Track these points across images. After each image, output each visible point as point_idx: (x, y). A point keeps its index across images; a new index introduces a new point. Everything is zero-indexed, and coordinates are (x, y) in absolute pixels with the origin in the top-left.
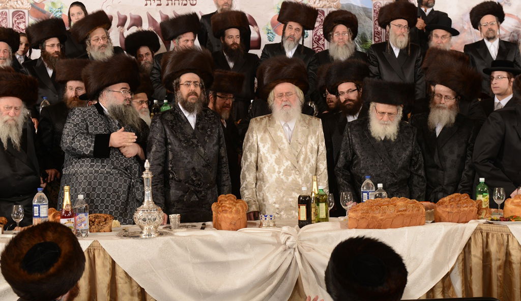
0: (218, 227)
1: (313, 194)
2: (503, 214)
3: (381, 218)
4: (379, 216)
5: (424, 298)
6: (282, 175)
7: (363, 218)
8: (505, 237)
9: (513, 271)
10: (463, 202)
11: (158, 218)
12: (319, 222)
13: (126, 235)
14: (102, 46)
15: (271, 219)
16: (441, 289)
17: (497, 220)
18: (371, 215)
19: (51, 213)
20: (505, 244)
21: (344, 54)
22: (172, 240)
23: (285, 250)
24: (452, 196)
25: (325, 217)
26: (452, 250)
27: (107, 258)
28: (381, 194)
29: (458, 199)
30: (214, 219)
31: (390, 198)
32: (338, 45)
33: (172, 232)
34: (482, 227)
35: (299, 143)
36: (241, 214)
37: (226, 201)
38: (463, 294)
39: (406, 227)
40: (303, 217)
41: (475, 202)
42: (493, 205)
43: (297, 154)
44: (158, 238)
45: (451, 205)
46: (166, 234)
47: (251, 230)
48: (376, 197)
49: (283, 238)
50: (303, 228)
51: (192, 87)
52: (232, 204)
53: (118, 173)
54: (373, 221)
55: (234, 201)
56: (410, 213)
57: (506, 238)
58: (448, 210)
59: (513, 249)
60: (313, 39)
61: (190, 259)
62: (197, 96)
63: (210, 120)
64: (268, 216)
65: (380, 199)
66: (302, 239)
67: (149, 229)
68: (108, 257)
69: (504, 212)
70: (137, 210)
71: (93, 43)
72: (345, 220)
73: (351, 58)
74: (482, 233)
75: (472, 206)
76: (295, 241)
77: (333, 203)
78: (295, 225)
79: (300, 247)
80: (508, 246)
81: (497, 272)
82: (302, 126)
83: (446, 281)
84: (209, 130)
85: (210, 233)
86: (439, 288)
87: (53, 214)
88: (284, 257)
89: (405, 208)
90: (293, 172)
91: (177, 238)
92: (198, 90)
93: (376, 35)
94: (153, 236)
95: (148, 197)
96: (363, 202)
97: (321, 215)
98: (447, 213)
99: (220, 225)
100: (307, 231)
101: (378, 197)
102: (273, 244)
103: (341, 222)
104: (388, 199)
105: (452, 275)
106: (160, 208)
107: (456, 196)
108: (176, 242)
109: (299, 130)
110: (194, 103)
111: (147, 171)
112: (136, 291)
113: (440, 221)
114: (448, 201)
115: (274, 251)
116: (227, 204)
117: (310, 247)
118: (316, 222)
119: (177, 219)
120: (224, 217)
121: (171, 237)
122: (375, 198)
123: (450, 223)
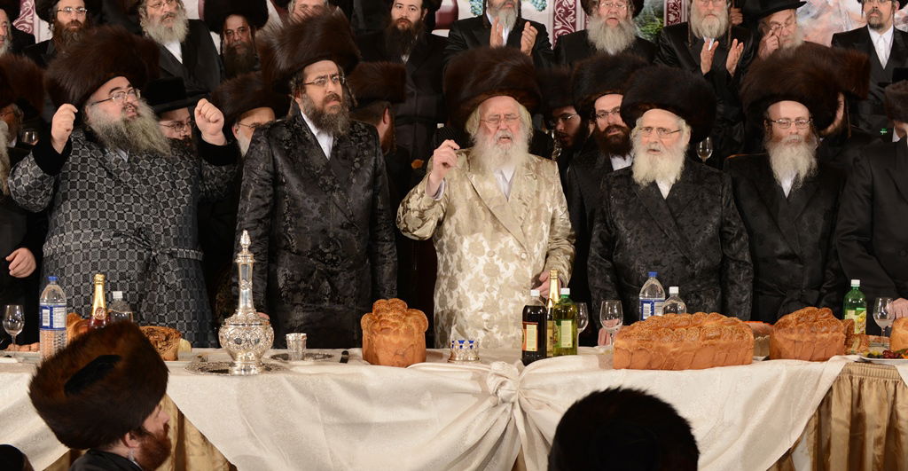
0: (372, 359)
1: (550, 302)
2: (888, 344)
3: (674, 350)
4: (669, 345)
6: (498, 259)
7: (641, 349)
8: (891, 387)
9: (901, 446)
10: (820, 323)
11: (263, 339)
12: (559, 355)
13: (205, 368)
14: (167, 16)
15: (471, 347)
17: (878, 357)
18: (655, 345)
19: (71, 322)
20: (891, 398)
21: (615, 42)
22: (289, 380)
23: (496, 405)
25: (571, 346)
26: (797, 409)
28: (675, 306)
29: (812, 317)
30: (365, 344)
31: (692, 314)
32: (606, 24)
33: (288, 366)
34: (851, 368)
35: (524, 203)
36: (416, 336)
37: (388, 311)
41: (842, 324)
42: (872, 328)
43: (520, 222)
44: (261, 376)
45: (801, 328)
46: (278, 368)
47: (433, 366)
48: (666, 311)
49: (492, 383)
50: (531, 366)
51: (330, 86)
52: (400, 318)
53: (125, 242)
54: (659, 355)
55: (403, 312)
56: (726, 342)
57: (893, 388)
58: (794, 337)
59: (903, 408)
60: (555, 14)
61: (319, 416)
63: (361, 141)
64: (467, 342)
65: (672, 315)
66: (528, 385)
67: (247, 359)
68: (172, 407)
69: (891, 341)
71: (151, 11)
72: (607, 352)
73: (628, 50)
74: (851, 379)
75: (837, 331)
76: (514, 389)
77: (585, 319)
78: (515, 359)
79: (523, 401)
80: (894, 402)
81: (874, 448)
83: (785, 464)
84: (357, 159)
85: (359, 371)
87: (74, 323)
88: (494, 418)
89: (718, 333)
91: (296, 376)
92: (339, 90)
93: (670, 10)
94: (252, 371)
95: (246, 300)
97: (563, 343)
98: (791, 343)
99: (376, 357)
100: (536, 371)
101: (669, 312)
102: (474, 394)
103: (600, 356)
104: (689, 316)
105: (797, 455)
107: (808, 312)
108: (296, 385)
110: (337, 116)
111: (245, 251)
112: (222, 469)
113: (779, 357)
114: (794, 322)
115: (476, 406)
116: (390, 317)
117: (542, 401)
118: (555, 356)
119: (301, 343)
120: (384, 341)
121: (287, 375)
122: (664, 314)
123: (797, 361)
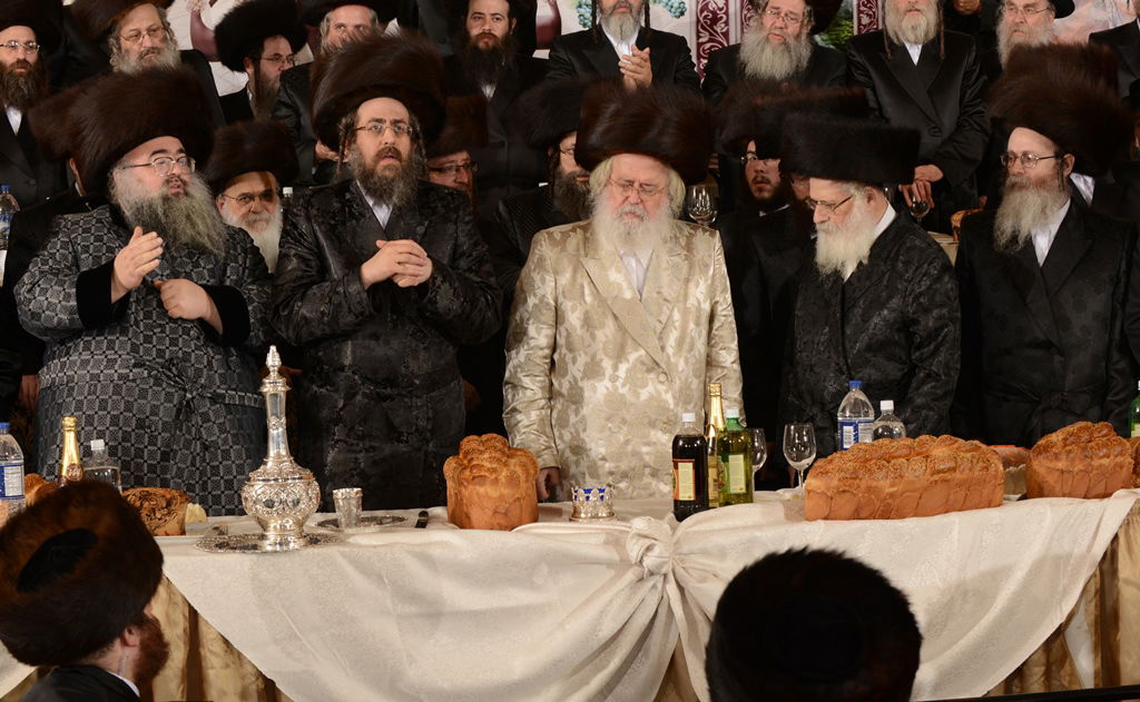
0: (460, 521)
1: (712, 430)
3: (892, 490)
4: (885, 485)
5: (1000, 693)
6: (623, 385)
7: (844, 491)
10: (1097, 444)
11: (305, 500)
12: (727, 503)
13: (224, 544)
14: (149, 50)
15: (602, 497)
16: (1043, 668)
18: (863, 484)
19: (32, 486)
22: (344, 555)
23: (641, 579)
24: (1069, 428)
25: (744, 491)
26: (1069, 569)
27: (175, 603)
29: (1085, 436)
31: (914, 438)
33: (341, 536)
35: (665, 300)
36: (523, 485)
37: (481, 452)
38: (1095, 678)
39: (954, 514)
40: (687, 493)
41: (1128, 444)
43: (659, 327)
44: (305, 552)
45: (1070, 451)
46: (327, 539)
47: (543, 527)
48: (877, 436)
49: (634, 549)
50: (688, 521)
51: (388, 136)
52: (499, 460)
53: (149, 376)
54: (871, 499)
55: (504, 453)
56: (964, 476)
58: (1060, 465)
60: (698, 21)
61: (390, 606)
62: (400, 160)
64: (595, 491)
65: (887, 441)
66: (685, 549)
67: (283, 528)
68: (180, 600)
70: (249, 479)
71: (126, 44)
72: (796, 496)
75: (1121, 454)
76: (667, 554)
77: (762, 452)
78: (666, 513)
79: (680, 571)
82: (671, 252)
83: (1056, 648)
85: (443, 539)
86: (1036, 666)
87: (36, 488)
88: (639, 596)
89: (952, 464)
90: (652, 376)
91: (355, 550)
92: (404, 144)
93: (862, 8)
94: (292, 545)
95: (278, 444)
96: (843, 449)
98: (1058, 473)
99: (468, 517)
100: (696, 528)
102: (609, 564)
103: (785, 503)
104: (909, 441)
105: (1071, 632)
106: (308, 472)
107: (1080, 429)
108: (354, 562)
109: (664, 265)
110: (393, 180)
111: (274, 375)
112: (254, 687)
113: (1041, 494)
114: (1060, 444)
115: (613, 580)
116: (485, 460)
118: (722, 505)
119: (354, 502)
120: (478, 494)
121: (341, 549)
122: (874, 439)
123: (1066, 499)
